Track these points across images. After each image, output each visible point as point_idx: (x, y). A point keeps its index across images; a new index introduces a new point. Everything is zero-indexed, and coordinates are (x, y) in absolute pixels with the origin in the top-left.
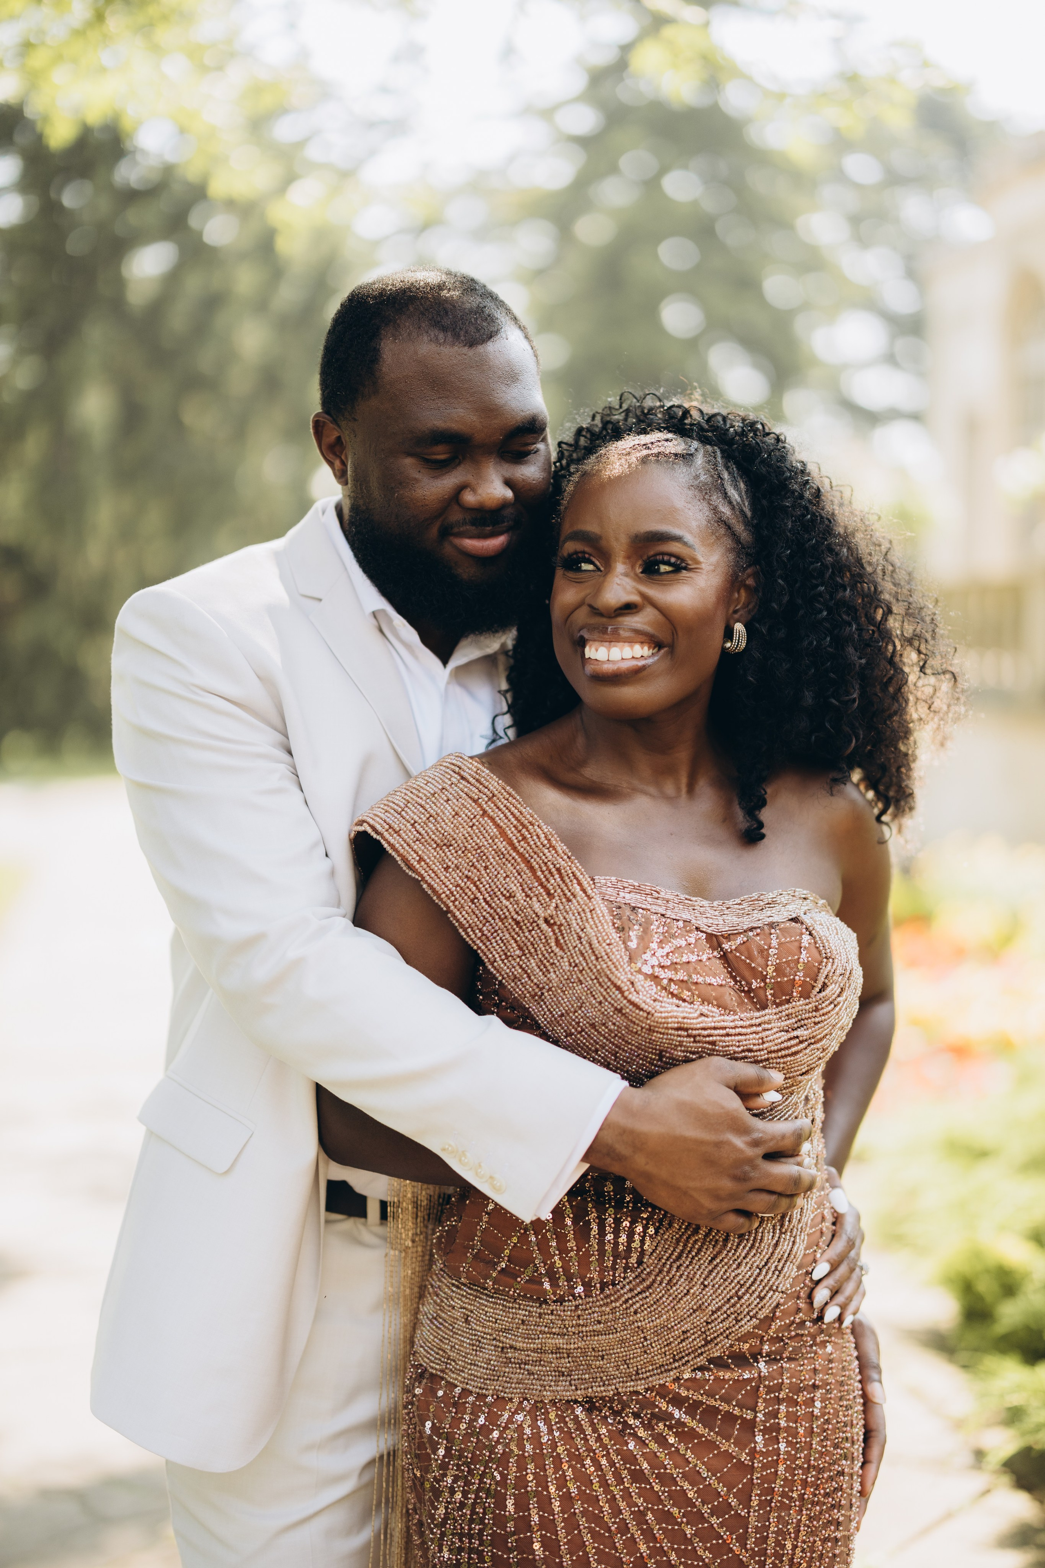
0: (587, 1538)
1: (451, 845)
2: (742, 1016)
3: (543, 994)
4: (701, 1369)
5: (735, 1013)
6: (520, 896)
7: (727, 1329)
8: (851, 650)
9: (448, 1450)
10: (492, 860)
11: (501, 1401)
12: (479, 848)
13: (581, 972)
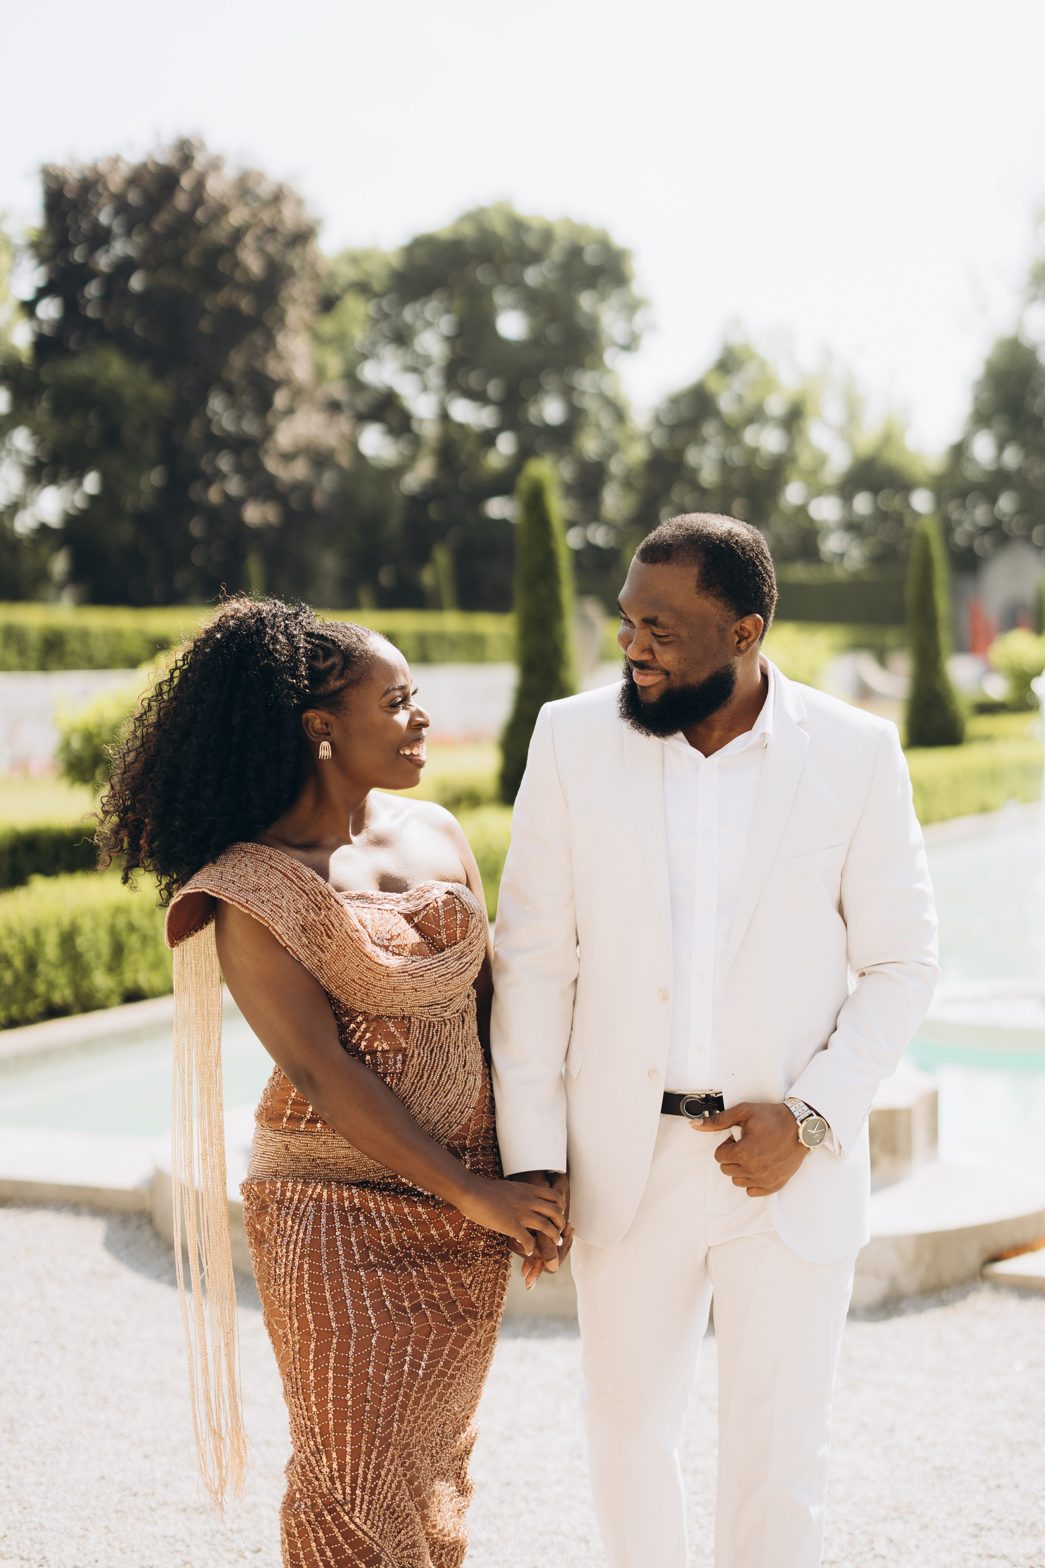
3: (322, 964)
5: (429, 957)
6: (303, 911)
7: (445, 1133)
10: (285, 892)
12: (277, 887)
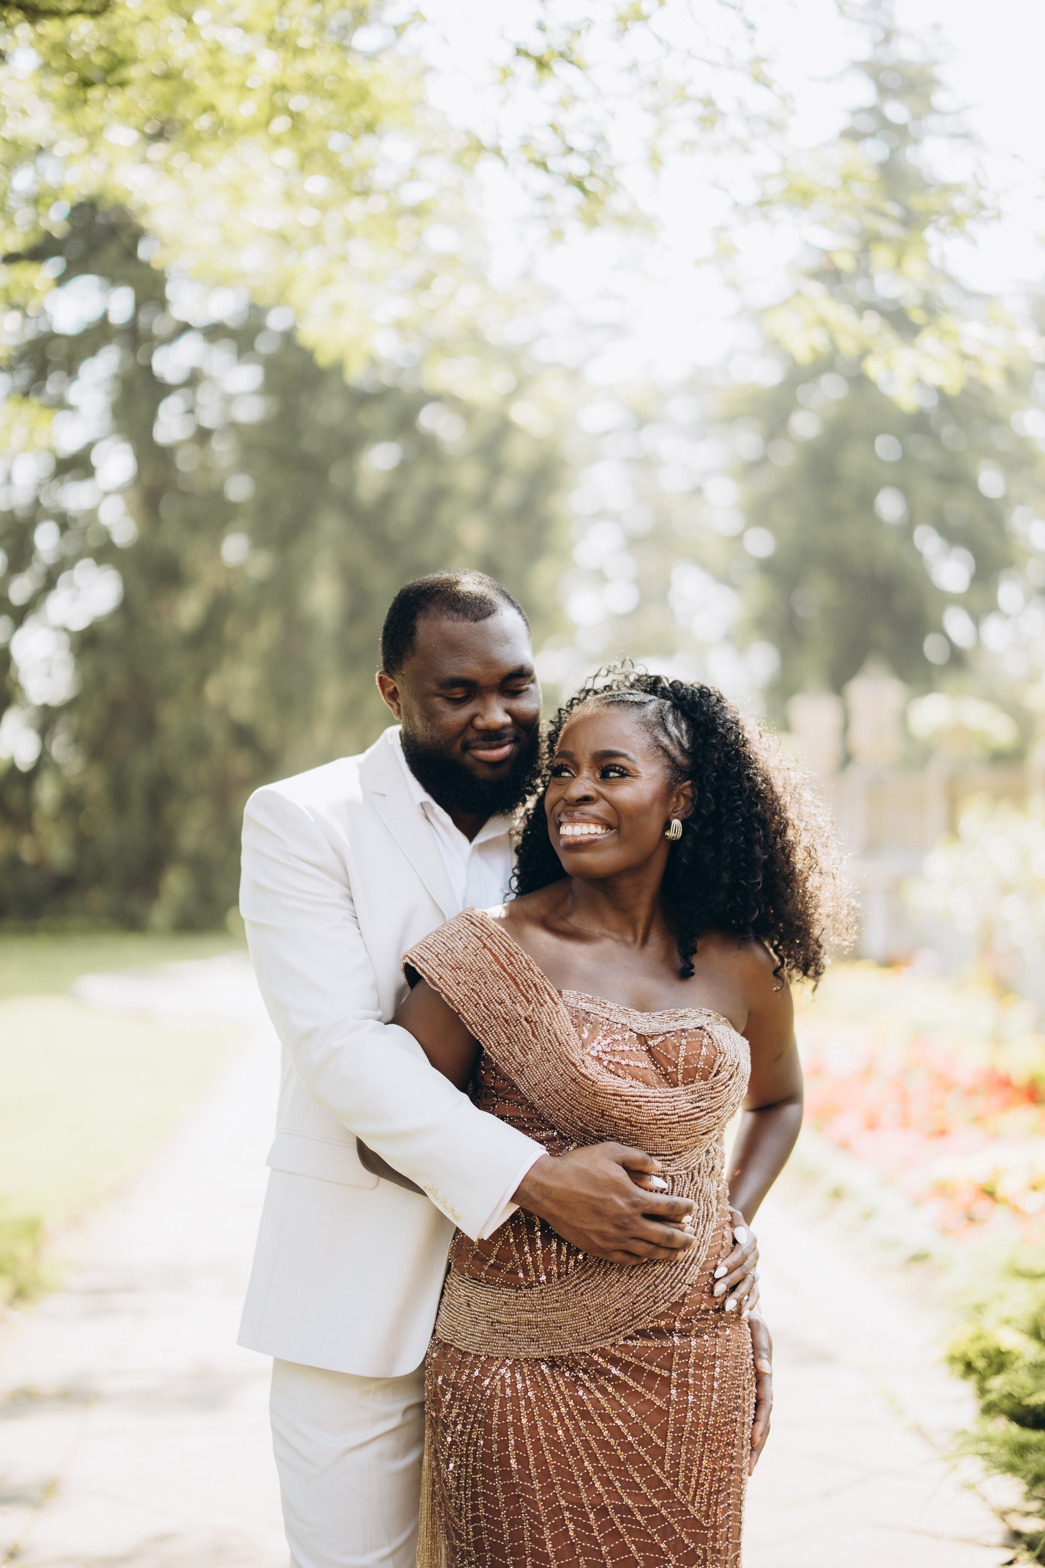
0: (548, 1457)
1: (462, 968)
2: (660, 1090)
3: (523, 1070)
4: (631, 1338)
5: (655, 1088)
6: (508, 1002)
7: (648, 1308)
8: (757, 848)
9: (453, 1395)
10: (489, 978)
11: (490, 1359)
12: (481, 969)
13: (549, 1053)
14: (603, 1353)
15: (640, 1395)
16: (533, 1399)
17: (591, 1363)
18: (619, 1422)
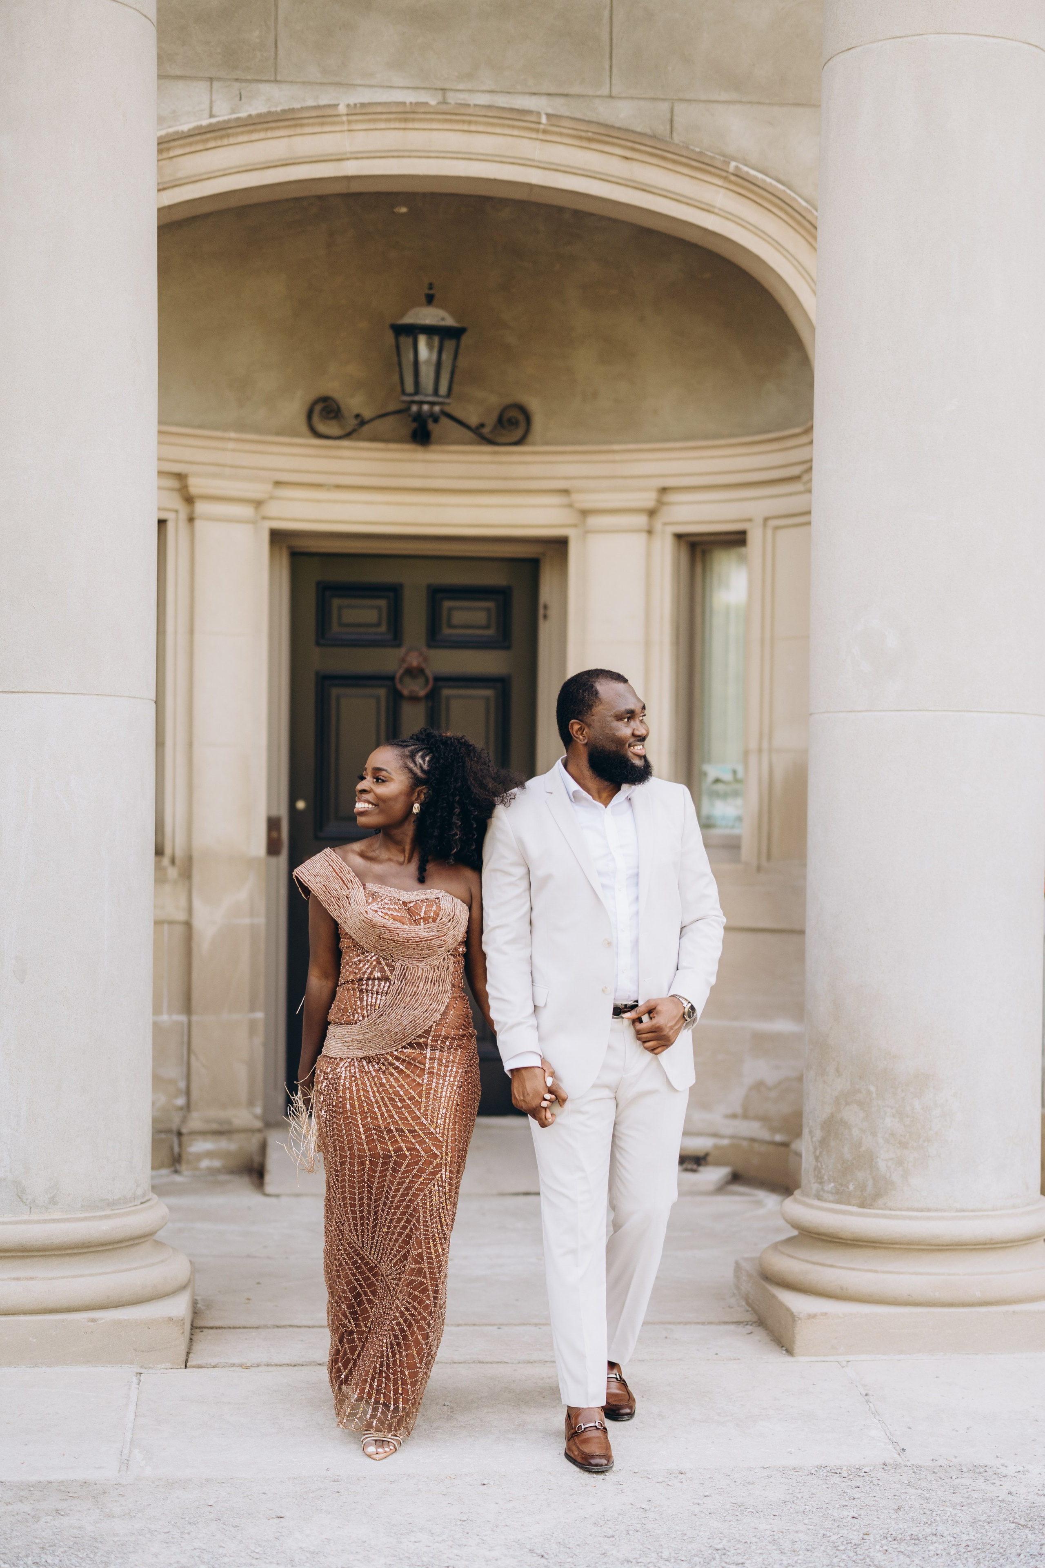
1: (319, 876)
2: (410, 926)
4: (405, 1047)
5: (407, 925)
6: (339, 889)
7: (412, 1032)
10: (331, 879)
11: (341, 1059)
12: (327, 876)
14: (392, 1055)
15: (408, 1076)
16: (358, 1077)
17: (386, 1059)
18: (398, 1089)
